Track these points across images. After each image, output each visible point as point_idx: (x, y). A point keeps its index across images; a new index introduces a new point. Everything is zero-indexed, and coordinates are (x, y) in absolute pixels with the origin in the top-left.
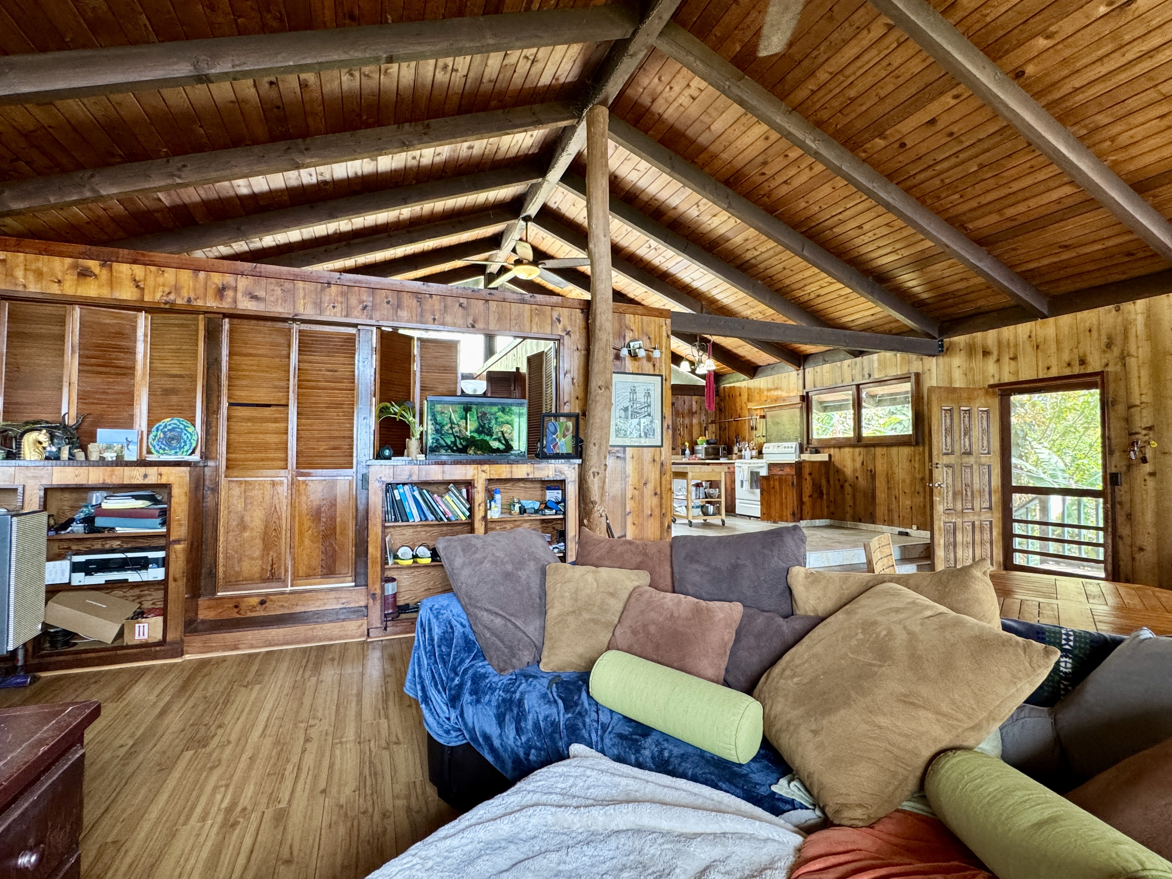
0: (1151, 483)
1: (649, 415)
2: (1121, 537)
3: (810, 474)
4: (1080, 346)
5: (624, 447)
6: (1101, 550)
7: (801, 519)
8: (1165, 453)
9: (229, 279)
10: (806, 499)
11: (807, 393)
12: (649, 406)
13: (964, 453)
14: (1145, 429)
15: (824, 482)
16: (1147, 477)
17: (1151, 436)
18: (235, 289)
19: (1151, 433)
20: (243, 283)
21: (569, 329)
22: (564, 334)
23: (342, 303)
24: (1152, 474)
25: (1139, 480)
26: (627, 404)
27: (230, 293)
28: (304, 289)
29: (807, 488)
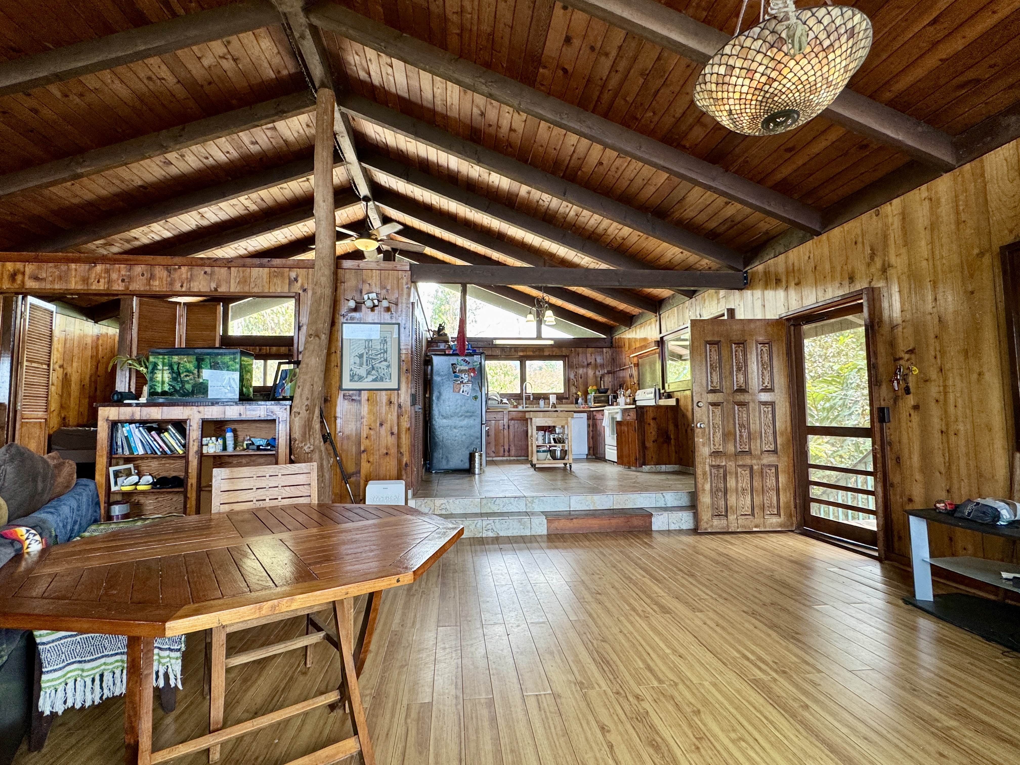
0: (915, 418)
1: (385, 360)
2: (892, 485)
3: (654, 419)
4: (849, 261)
5: (360, 390)
6: (871, 498)
7: (644, 464)
8: (926, 381)
9: (19, 265)
10: (649, 444)
11: (662, 338)
12: (386, 352)
13: (737, 391)
14: (907, 352)
15: (671, 427)
16: (912, 412)
17: (913, 361)
18: (23, 274)
19: (913, 356)
20: (30, 268)
21: (306, 287)
22: (301, 292)
23: (105, 278)
24: (916, 407)
25: (904, 416)
26: (361, 351)
27: (19, 278)
28: (76, 270)
29: (652, 431)
